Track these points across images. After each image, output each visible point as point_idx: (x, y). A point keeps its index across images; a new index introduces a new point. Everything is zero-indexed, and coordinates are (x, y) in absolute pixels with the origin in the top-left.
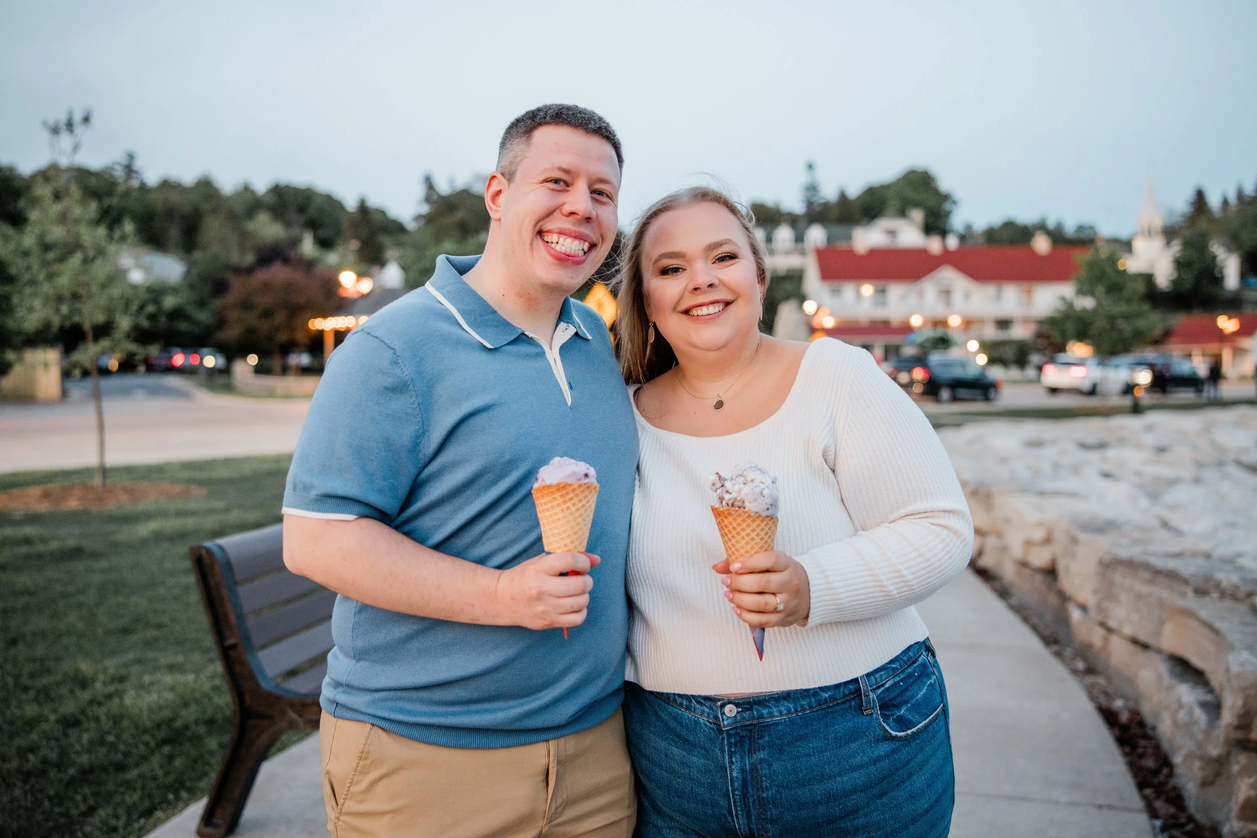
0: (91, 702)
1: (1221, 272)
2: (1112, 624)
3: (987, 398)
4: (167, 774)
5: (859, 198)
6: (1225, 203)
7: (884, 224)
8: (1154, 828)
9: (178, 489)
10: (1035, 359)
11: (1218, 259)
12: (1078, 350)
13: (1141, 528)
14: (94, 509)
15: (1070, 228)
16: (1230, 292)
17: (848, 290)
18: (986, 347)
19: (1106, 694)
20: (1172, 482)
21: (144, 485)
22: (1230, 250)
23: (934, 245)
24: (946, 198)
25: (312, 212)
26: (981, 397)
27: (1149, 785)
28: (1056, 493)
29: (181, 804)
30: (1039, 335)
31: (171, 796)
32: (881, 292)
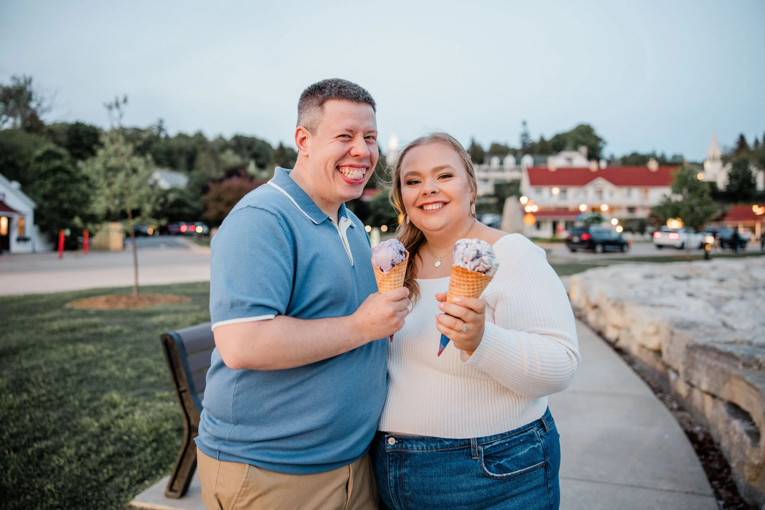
0: (117, 417)
1: (755, 180)
2: (694, 382)
3: (622, 251)
4: (153, 459)
5: (551, 140)
6: (757, 142)
7: (565, 154)
8: (719, 505)
9: (176, 298)
10: (650, 229)
11: (753, 173)
12: (674, 224)
13: (711, 327)
14: (132, 309)
15: (669, 156)
16: (760, 192)
17: (545, 191)
18: (622, 222)
19: (690, 423)
20: (728, 299)
21: (158, 296)
22: (759, 169)
23: (593, 166)
24: (599, 139)
25: (255, 149)
26: (619, 250)
27: (716, 479)
28: (661, 306)
29: (159, 477)
30: (652, 216)
31: (154, 472)
32: (564, 192)
